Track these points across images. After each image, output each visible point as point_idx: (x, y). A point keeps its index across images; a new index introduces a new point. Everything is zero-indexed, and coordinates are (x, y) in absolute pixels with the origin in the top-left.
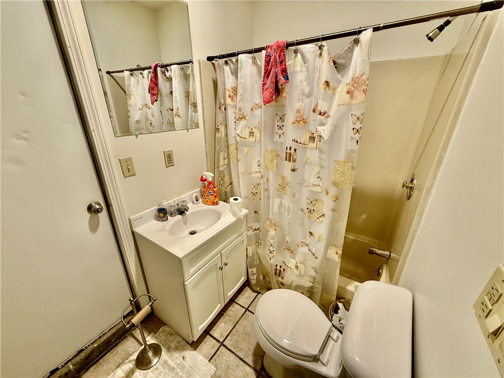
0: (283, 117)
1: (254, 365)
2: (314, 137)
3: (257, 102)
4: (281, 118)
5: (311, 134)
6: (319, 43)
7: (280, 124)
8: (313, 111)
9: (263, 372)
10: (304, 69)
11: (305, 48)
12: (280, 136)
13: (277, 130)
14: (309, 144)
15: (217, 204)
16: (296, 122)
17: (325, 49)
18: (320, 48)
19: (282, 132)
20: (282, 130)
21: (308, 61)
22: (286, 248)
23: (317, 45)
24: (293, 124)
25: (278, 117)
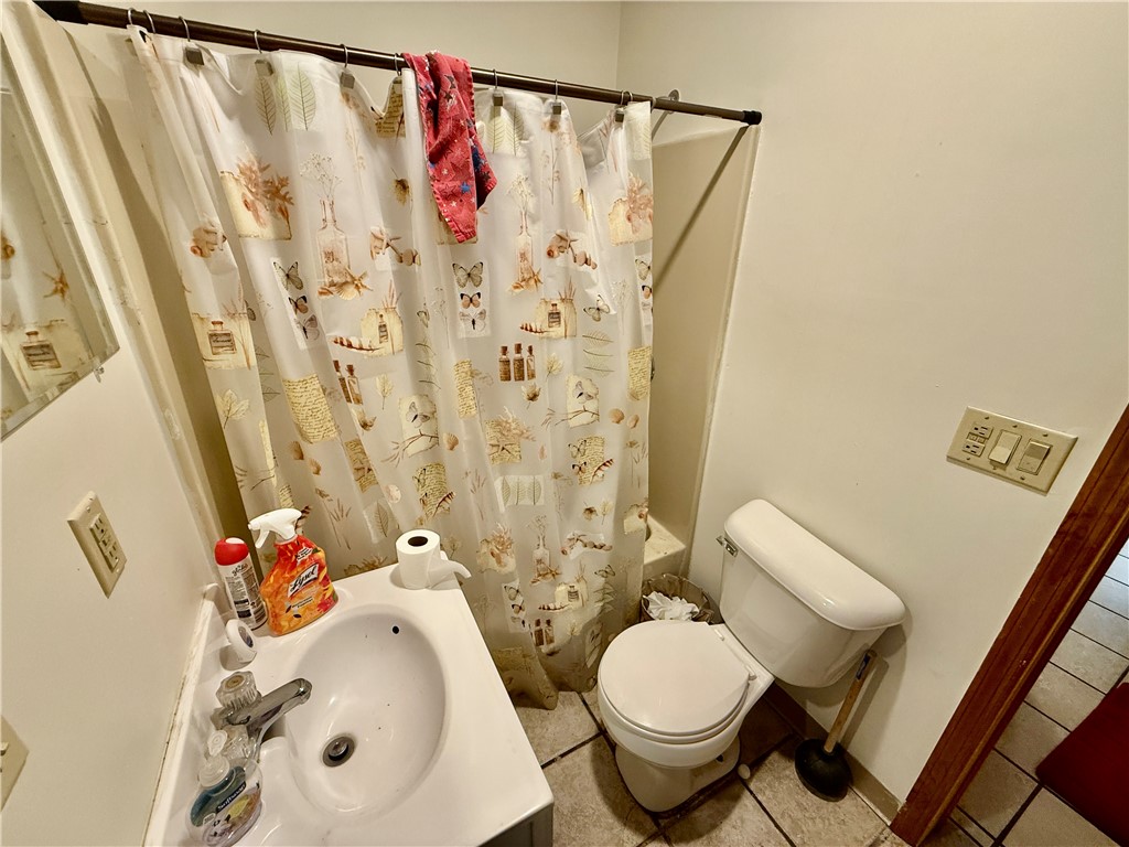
0: (475, 272)
1: (643, 834)
2: (558, 313)
3: (375, 229)
4: (469, 275)
5: (551, 308)
6: (551, 99)
7: (470, 291)
8: (549, 254)
9: (660, 821)
10: (520, 153)
11: (521, 99)
12: (474, 322)
13: (461, 309)
14: (551, 329)
15: (334, 598)
16: (523, 284)
17: (565, 113)
18: (557, 110)
19: (479, 310)
20: (477, 305)
21: (530, 135)
22: (540, 575)
23: (544, 100)
24: (517, 287)
25: (461, 274)
